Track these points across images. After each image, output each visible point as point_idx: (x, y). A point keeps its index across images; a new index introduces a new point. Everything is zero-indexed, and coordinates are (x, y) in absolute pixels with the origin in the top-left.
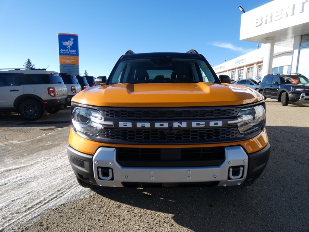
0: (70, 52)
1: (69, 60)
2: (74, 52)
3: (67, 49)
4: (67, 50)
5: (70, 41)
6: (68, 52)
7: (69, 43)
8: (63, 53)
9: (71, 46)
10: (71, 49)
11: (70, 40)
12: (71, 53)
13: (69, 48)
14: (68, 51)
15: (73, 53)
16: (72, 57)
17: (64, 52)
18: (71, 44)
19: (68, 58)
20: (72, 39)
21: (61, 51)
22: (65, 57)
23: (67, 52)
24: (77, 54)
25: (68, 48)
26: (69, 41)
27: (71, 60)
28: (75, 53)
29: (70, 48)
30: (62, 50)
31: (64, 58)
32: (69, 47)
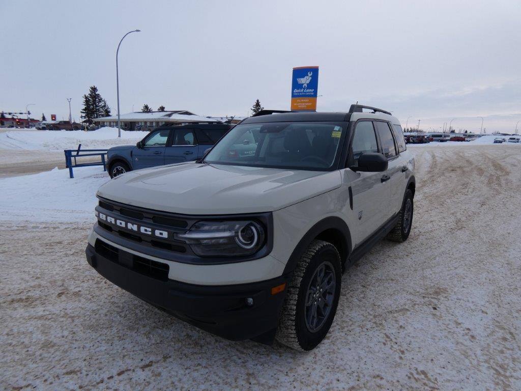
0: (305, 92)
1: (304, 103)
2: (311, 92)
4: (302, 90)
5: (307, 77)
6: (303, 92)
7: (305, 81)
8: (297, 94)
10: (307, 88)
11: (308, 75)
12: (307, 94)
13: (305, 86)
15: (309, 94)
16: (306, 100)
17: (298, 92)
18: (308, 82)
19: (302, 100)
20: (310, 73)
21: (294, 92)
24: (315, 95)
26: (306, 77)
27: (307, 104)
28: (313, 94)
30: (296, 91)
31: (298, 101)
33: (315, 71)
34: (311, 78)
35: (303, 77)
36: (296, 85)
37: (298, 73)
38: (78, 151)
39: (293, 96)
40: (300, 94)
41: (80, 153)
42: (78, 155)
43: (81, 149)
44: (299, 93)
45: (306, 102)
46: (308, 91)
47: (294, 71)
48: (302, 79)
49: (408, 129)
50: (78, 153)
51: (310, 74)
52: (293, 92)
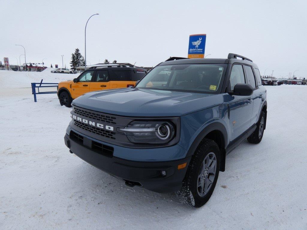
33: (204, 37)
34: (201, 42)
35: (196, 41)
36: (191, 46)
37: (193, 38)
38: (41, 83)
39: (189, 53)
41: (42, 85)
42: (40, 86)
43: (43, 82)
44: (193, 51)
45: (198, 57)
46: (199, 50)
47: (190, 37)
49: (265, 77)
50: (40, 85)
51: (200, 39)
52: (189, 51)
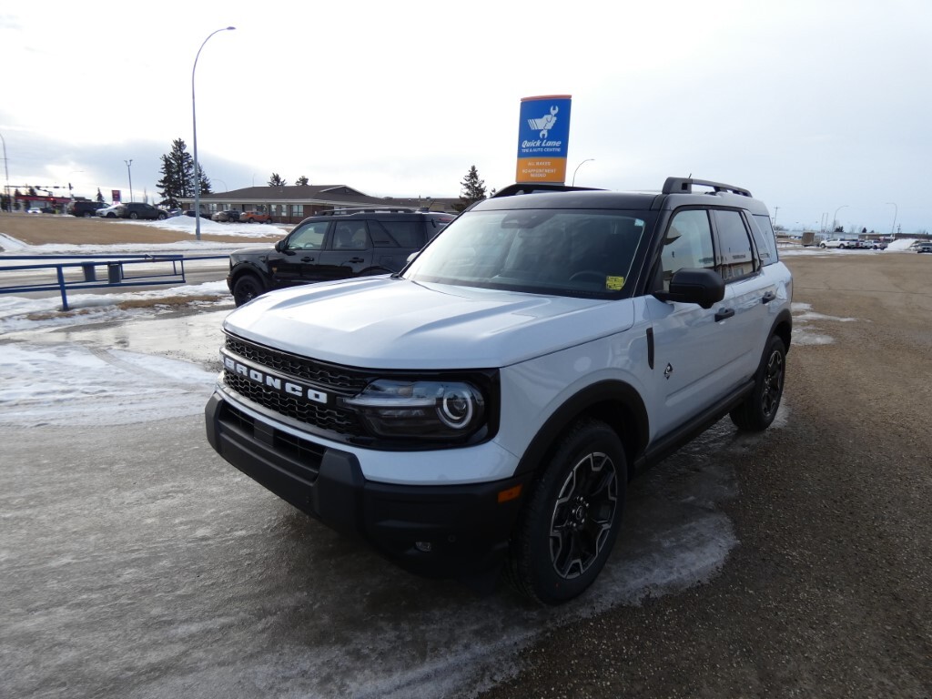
0: (544, 147)
1: (540, 170)
2: (555, 147)
3: (539, 138)
4: (538, 143)
5: (549, 117)
6: (540, 146)
7: (544, 124)
8: (527, 151)
9: (549, 131)
10: (548, 139)
11: (549, 113)
12: (548, 150)
13: (544, 135)
14: (541, 144)
15: (551, 150)
16: (547, 162)
17: (529, 148)
18: (550, 126)
19: (538, 163)
20: (554, 109)
21: (524, 146)
22: (530, 162)
23: (538, 147)
24: (563, 153)
25: (541, 136)
26: (546, 117)
27: (547, 171)
28: (559, 150)
29: (546, 136)
30: (526, 144)
31: (530, 164)
32: (545, 132)
40: (535, 150)
48: (538, 121)
